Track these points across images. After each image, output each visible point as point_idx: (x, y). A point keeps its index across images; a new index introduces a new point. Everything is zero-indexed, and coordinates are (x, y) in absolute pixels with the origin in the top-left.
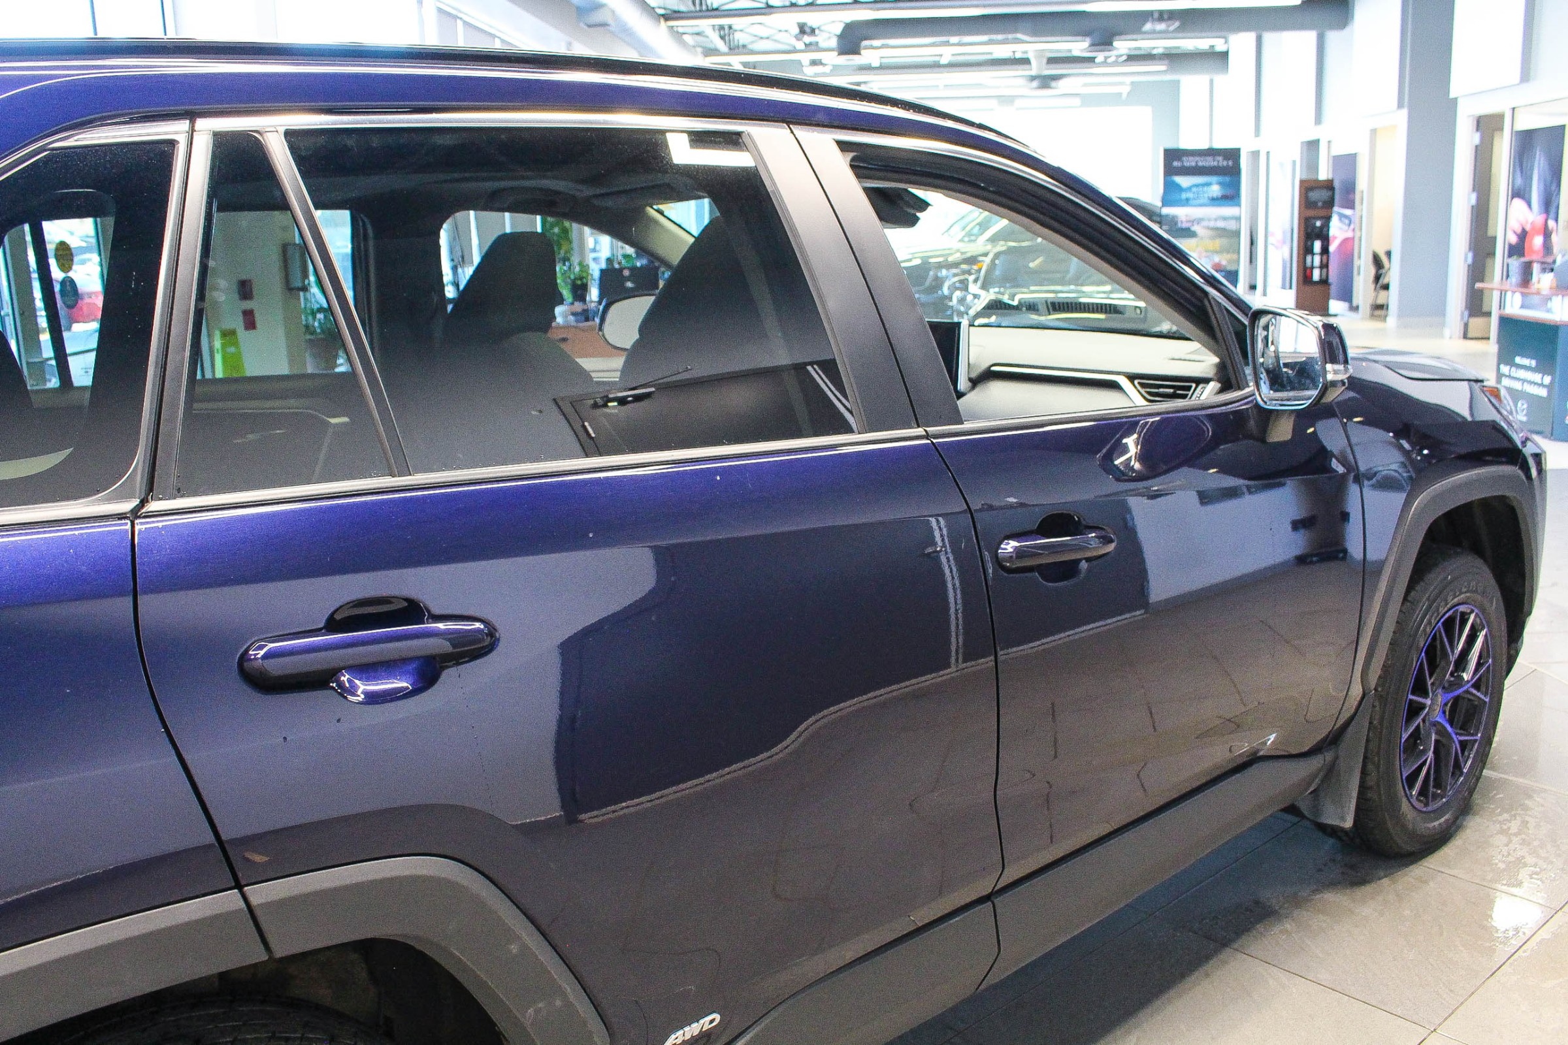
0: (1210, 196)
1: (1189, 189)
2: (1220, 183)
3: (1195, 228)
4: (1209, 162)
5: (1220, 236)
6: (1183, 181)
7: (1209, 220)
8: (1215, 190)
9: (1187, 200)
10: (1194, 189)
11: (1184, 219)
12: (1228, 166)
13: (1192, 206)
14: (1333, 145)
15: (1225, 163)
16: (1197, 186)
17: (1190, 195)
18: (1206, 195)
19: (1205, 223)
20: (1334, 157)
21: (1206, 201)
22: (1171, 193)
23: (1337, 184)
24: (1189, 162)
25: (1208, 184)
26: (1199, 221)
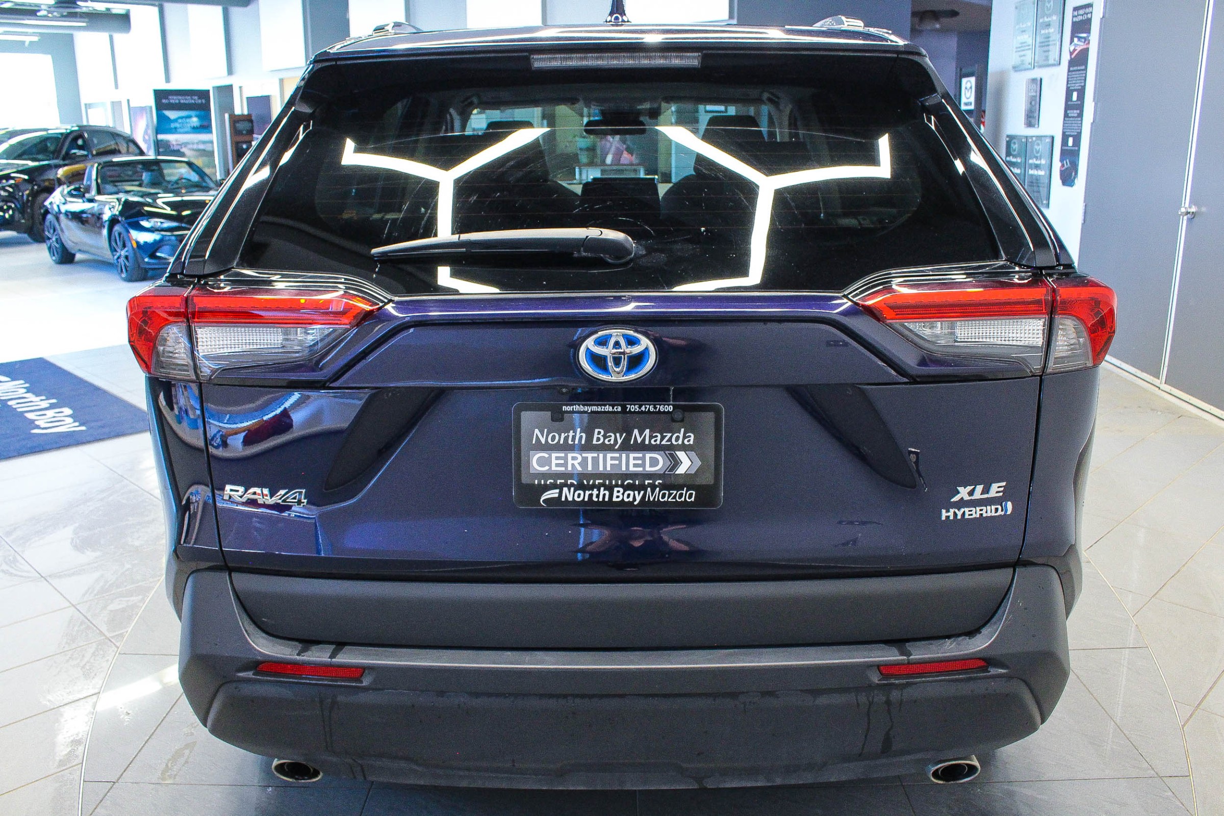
0: (192, 125)
1: (176, 120)
2: (197, 116)
3: (183, 150)
4: (188, 100)
5: (201, 156)
6: (172, 114)
7: (193, 144)
8: (195, 121)
9: (176, 128)
10: (180, 121)
11: (174, 143)
12: (202, 103)
13: (180, 133)
14: (244, 90)
15: (200, 101)
16: (182, 118)
17: (177, 125)
18: (189, 125)
19: (191, 146)
20: (249, 99)
21: (189, 129)
22: (162, 125)
23: (253, 118)
24: (174, 100)
25: (190, 117)
26: (186, 144)
